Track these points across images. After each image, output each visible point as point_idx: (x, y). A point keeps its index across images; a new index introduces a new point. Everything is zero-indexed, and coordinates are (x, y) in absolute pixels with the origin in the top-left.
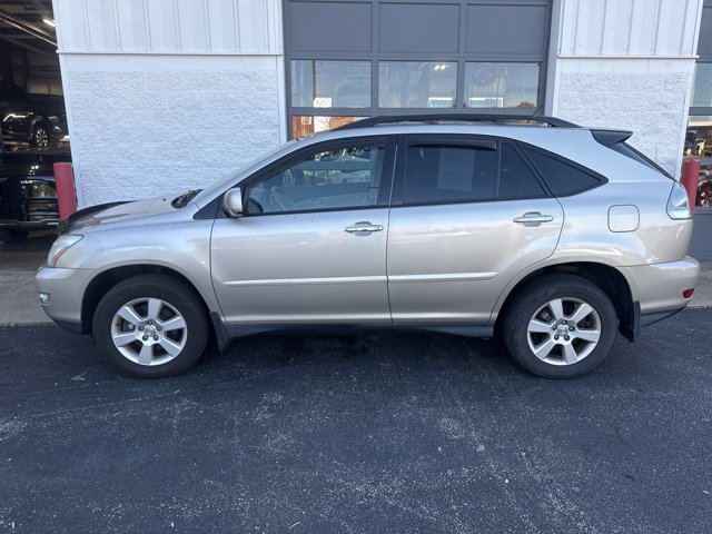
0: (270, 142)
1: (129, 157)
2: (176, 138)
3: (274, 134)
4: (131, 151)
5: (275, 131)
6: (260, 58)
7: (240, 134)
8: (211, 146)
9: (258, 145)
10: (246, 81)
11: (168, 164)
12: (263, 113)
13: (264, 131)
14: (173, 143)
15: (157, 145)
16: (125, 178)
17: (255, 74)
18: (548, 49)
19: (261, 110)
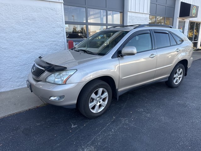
0: (60, 33)
1: (6, 40)
2: (27, 32)
3: (62, 30)
4: (7, 37)
5: (62, 29)
6: (56, 3)
7: (51, 30)
8: (40, 34)
9: (57, 34)
10: (51, 11)
11: (23, 42)
12: (58, 22)
13: (59, 29)
14: (25, 33)
15: (18, 34)
16: (5, 49)
17: (54, 8)
18: (124, 9)
19: (58, 21)
